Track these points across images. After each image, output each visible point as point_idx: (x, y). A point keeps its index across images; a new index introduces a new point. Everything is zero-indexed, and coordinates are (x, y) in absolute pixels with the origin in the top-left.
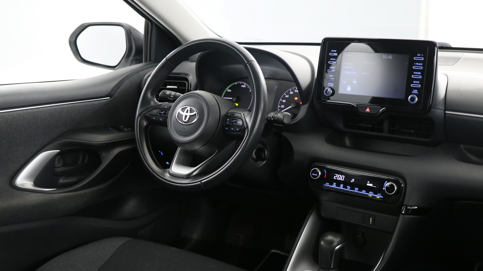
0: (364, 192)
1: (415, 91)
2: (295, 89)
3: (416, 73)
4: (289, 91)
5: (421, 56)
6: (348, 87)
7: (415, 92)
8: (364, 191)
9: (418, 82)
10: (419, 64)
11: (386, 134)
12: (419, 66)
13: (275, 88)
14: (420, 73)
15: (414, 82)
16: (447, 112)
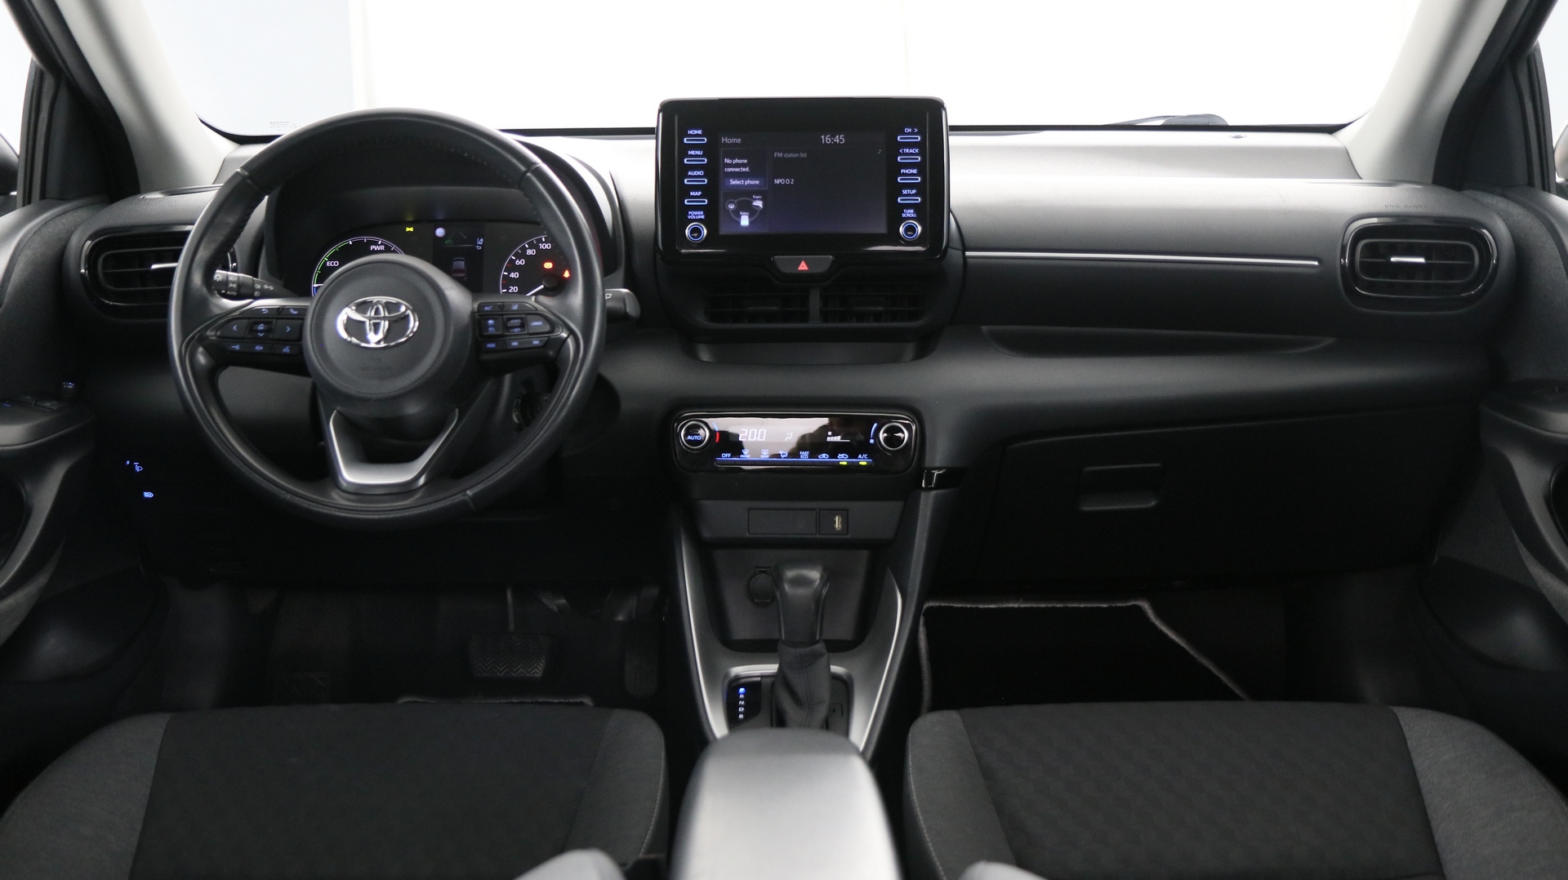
0: (824, 457)
1: (910, 213)
2: (540, 241)
3: (907, 171)
4: (524, 249)
5: (913, 133)
6: (742, 217)
7: (908, 215)
8: (824, 455)
9: (914, 191)
10: (911, 151)
11: (815, 323)
12: (912, 154)
13: (479, 245)
14: (915, 171)
15: (905, 192)
16: (968, 254)
